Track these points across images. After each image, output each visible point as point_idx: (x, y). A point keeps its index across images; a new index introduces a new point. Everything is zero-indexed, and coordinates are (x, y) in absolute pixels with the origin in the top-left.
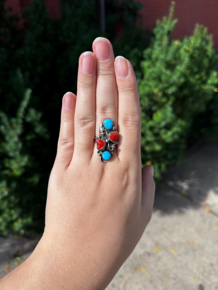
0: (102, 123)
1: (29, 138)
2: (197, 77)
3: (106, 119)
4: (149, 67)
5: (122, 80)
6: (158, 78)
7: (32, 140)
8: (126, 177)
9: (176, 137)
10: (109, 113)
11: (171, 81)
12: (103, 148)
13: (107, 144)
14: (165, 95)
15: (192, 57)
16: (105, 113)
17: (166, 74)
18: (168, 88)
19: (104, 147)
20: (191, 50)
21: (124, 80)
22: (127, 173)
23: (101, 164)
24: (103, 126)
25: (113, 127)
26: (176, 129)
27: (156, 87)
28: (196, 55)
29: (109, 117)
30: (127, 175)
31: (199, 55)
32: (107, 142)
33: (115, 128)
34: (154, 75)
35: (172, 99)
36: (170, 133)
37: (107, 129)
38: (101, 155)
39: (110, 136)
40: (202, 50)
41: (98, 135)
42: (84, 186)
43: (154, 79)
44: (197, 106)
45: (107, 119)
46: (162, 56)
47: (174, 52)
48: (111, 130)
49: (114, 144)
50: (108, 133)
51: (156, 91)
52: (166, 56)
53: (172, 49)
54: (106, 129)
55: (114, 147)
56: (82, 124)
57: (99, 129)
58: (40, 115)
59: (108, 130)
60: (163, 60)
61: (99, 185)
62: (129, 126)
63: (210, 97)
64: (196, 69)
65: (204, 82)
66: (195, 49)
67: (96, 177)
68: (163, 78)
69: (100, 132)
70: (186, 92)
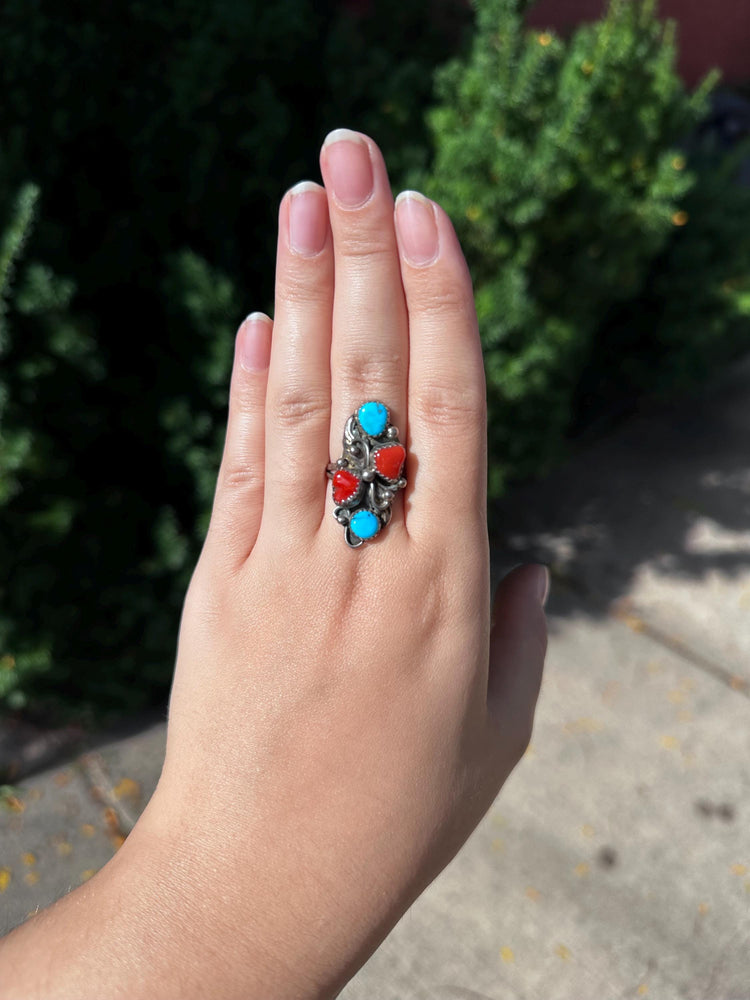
0: (353, 416)
1: (30, 371)
2: (617, 170)
3: (365, 403)
4: (450, 130)
5: (418, 271)
6: (481, 171)
7: (41, 380)
8: (430, 599)
9: (538, 379)
10: (376, 381)
11: (526, 181)
12: (354, 500)
13: (366, 484)
14: (506, 229)
15: (598, 98)
16: (363, 381)
17: (507, 156)
18: (514, 204)
19: (355, 495)
20: (598, 72)
21: (424, 270)
22: (435, 584)
23: (347, 552)
24: (355, 425)
25: (386, 429)
26: (537, 352)
27: (475, 199)
28: (614, 91)
29: (374, 395)
30: (437, 592)
31: (625, 93)
32: (368, 478)
33: (394, 434)
34: (468, 159)
35: (528, 244)
36: (516, 367)
37: (367, 434)
38: (346, 523)
39: (376, 459)
40: (635, 74)
41: (336, 453)
42: (293, 626)
43: (468, 171)
44: (610, 273)
45: (370, 402)
46: (494, 91)
47: (537, 75)
48: (382, 438)
49: (392, 487)
50: (371, 448)
51: (475, 214)
52: (509, 91)
53: (531, 63)
54: (364, 436)
55: (389, 497)
56: (289, 420)
57: (341, 433)
58: (67, 289)
59: (372, 437)
60: (497, 103)
61: (341, 622)
62: (441, 424)
63: (658, 244)
64: (611, 145)
65: (640, 192)
66: (611, 67)
67: (332, 597)
68: (499, 168)
69: (346, 446)
70: (575, 221)
